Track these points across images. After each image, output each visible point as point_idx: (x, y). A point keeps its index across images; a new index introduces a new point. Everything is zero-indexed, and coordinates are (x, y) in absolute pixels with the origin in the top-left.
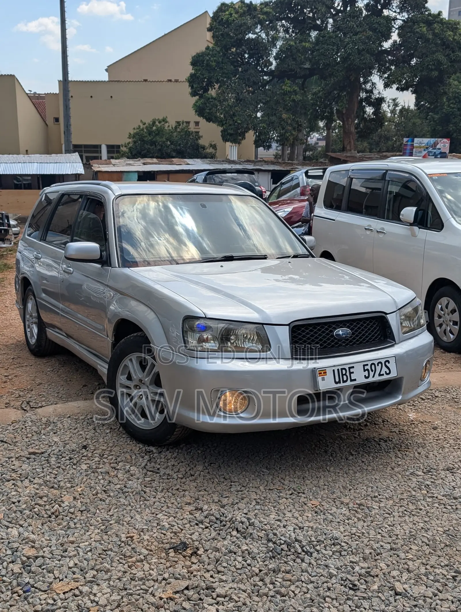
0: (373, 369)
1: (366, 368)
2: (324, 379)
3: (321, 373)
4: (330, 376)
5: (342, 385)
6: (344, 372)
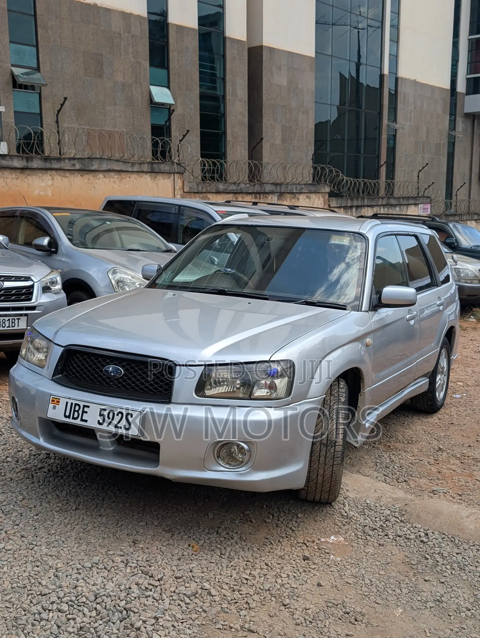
0: (111, 416)
1: (103, 412)
2: (54, 408)
3: (54, 401)
4: (61, 407)
5: (70, 421)
6: (77, 408)
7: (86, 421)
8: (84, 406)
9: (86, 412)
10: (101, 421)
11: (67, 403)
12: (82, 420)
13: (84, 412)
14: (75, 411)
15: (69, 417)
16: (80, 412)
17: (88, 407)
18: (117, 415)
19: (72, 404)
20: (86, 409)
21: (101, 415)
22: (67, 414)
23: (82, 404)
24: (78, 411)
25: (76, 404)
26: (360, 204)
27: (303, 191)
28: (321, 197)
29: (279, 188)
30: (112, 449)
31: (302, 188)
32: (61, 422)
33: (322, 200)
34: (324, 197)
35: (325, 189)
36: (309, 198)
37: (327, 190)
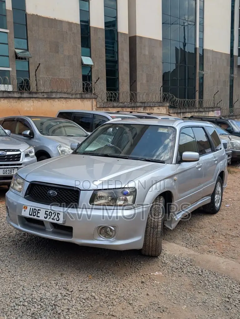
0: (50, 215)
1: (47, 213)
2: (25, 211)
3: (24, 208)
4: (28, 210)
5: (32, 217)
6: (35, 211)
7: (39, 217)
8: (38, 210)
9: (39, 213)
10: (46, 217)
11: (31, 208)
12: (37, 216)
13: (38, 213)
14: (34, 212)
15: (31, 215)
16: (37, 213)
17: (40, 210)
18: (53, 214)
19: (33, 209)
20: (39, 211)
21: (45, 214)
22: (31, 214)
23: (37, 209)
24: (35, 212)
25: (35, 209)
26: (184, 111)
27: (156, 105)
28: (165, 108)
29: (143, 104)
30: (51, 230)
31: (155, 104)
32: (28, 217)
33: (165, 109)
34: (166, 108)
35: (167, 104)
36: (159, 109)
37: (168, 104)
